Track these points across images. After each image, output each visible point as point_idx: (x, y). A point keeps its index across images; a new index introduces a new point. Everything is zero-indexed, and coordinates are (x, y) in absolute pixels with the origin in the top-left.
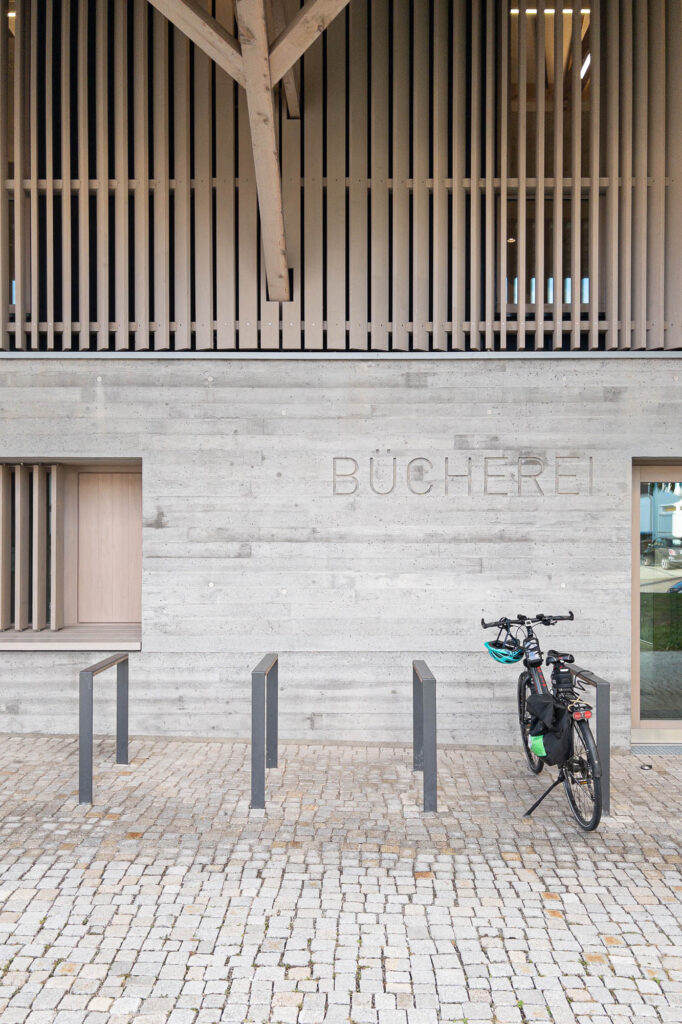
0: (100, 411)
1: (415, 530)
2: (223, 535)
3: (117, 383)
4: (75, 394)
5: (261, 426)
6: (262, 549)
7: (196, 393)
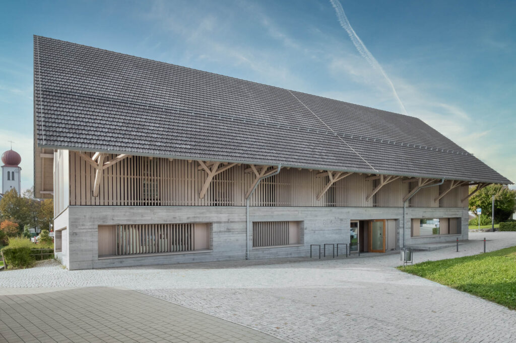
0: (300, 214)
1: (331, 229)
2: (312, 230)
3: (302, 211)
4: (297, 212)
5: (316, 216)
6: (316, 232)
7: (310, 212)
